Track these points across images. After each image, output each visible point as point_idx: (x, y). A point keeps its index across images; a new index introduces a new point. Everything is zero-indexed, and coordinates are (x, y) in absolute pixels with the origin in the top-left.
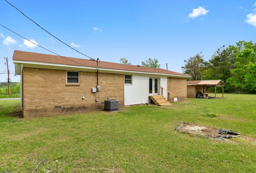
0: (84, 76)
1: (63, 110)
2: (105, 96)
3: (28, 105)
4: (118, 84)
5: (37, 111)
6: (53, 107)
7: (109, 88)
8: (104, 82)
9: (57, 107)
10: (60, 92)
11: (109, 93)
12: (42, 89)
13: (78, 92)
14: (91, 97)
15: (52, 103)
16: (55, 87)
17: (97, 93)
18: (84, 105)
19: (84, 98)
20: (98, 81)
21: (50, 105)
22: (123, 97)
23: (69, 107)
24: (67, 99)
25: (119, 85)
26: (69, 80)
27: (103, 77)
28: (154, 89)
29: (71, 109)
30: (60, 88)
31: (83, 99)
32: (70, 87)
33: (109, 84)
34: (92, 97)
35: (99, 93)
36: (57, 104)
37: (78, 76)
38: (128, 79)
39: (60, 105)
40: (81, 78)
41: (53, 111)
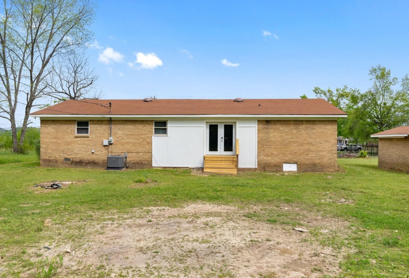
0: (94, 126)
1: (72, 163)
2: (122, 150)
3: (43, 155)
4: (142, 134)
5: (49, 161)
6: (62, 158)
7: (128, 140)
8: (120, 132)
9: (67, 159)
10: (69, 144)
11: (128, 147)
12: (54, 140)
13: (88, 145)
14: (102, 151)
15: (62, 154)
16: (65, 138)
17: (110, 146)
18: (95, 160)
19: (93, 151)
20: (111, 131)
21: (60, 156)
22: (150, 154)
23: (78, 160)
24: (76, 151)
25: (143, 136)
26: (79, 131)
27: (119, 126)
28: (223, 144)
29: (79, 163)
30: (69, 140)
31: (93, 153)
32: (79, 139)
33: (127, 135)
34: (104, 151)
35: (113, 146)
36: (66, 156)
37: (88, 126)
38: (161, 126)
39: (69, 157)
40: (91, 127)
41: (63, 163)
